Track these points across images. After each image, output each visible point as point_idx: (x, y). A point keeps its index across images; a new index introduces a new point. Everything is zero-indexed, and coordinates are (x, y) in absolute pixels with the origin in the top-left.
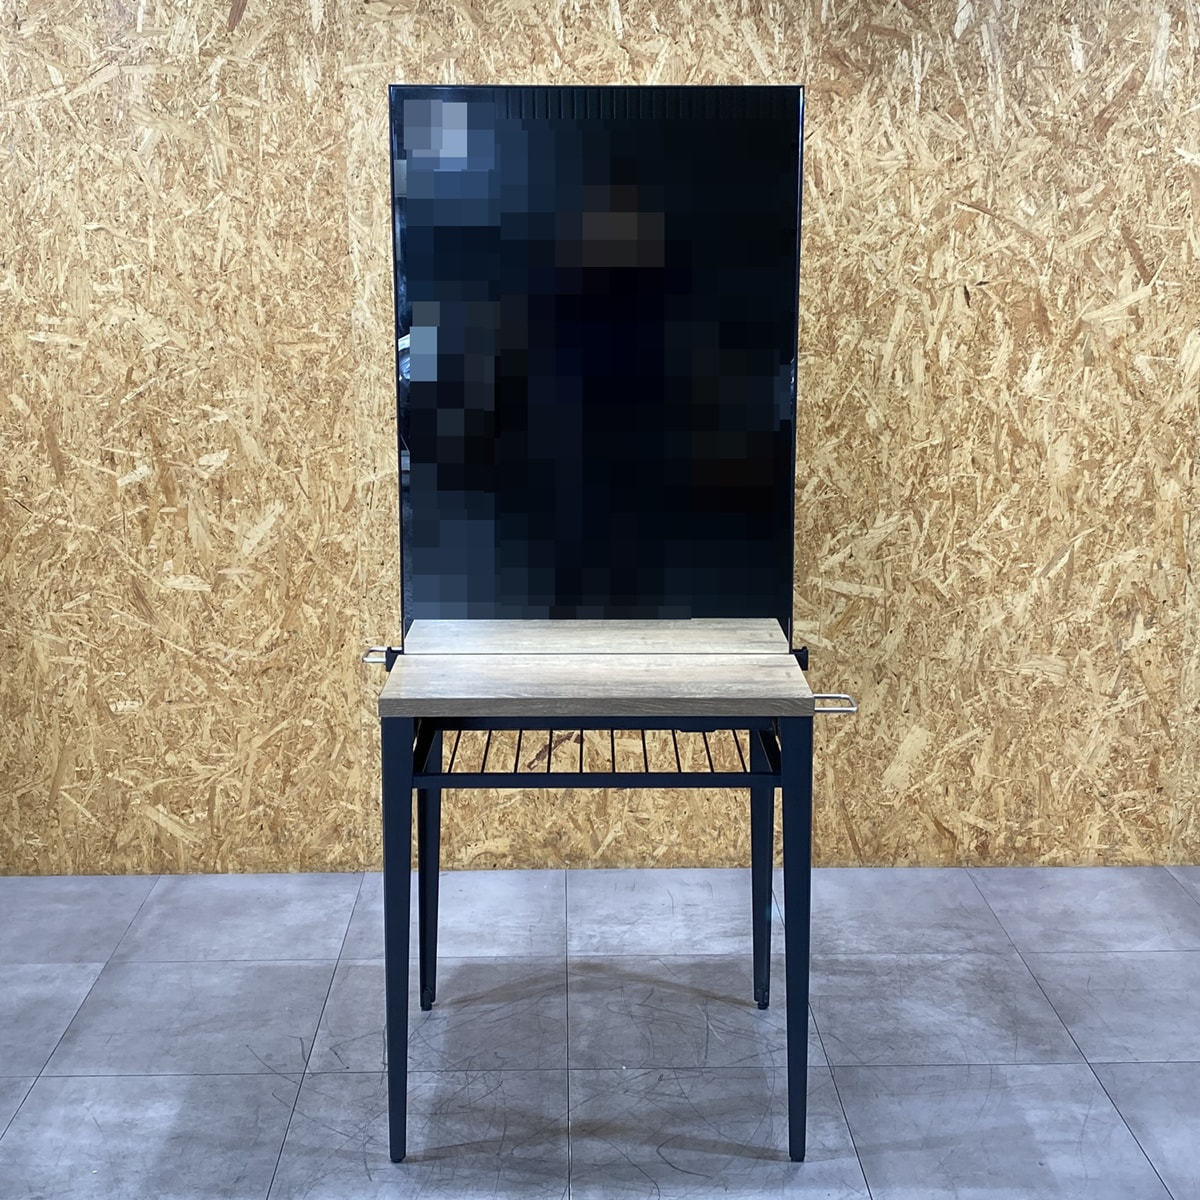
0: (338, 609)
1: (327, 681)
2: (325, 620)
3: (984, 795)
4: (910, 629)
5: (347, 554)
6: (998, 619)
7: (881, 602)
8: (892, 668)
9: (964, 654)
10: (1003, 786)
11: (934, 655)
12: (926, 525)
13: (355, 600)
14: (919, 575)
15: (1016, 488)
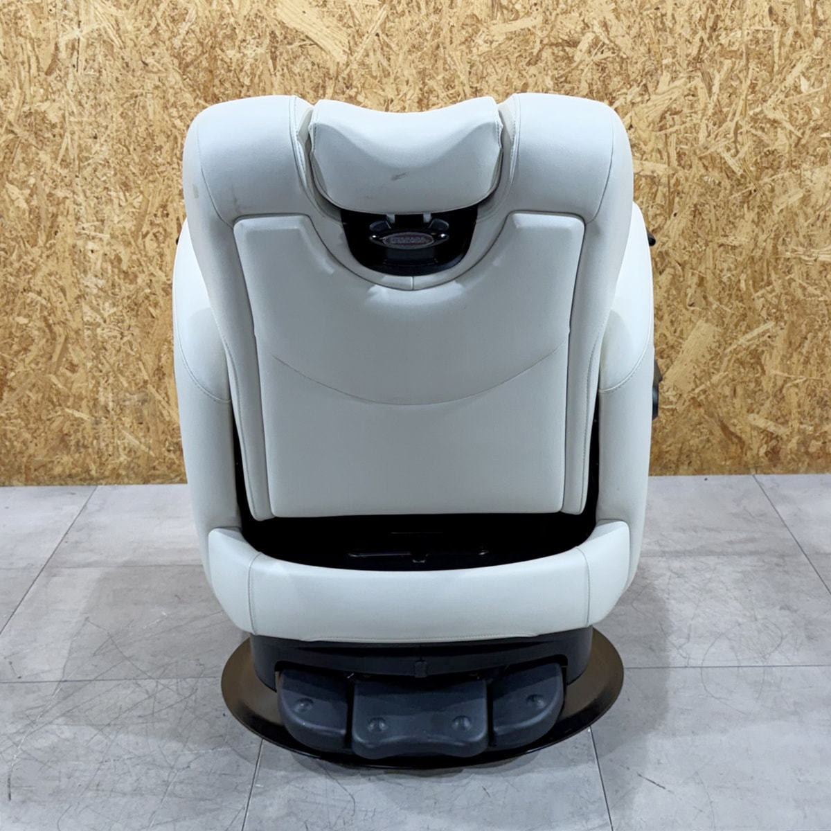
0: (47, 190)
1: (40, 275)
2: (34, 203)
3: (775, 396)
4: (696, 212)
5: (54, 126)
6: (795, 197)
7: (664, 180)
8: (675, 256)
9: (756, 239)
10: (797, 386)
11: (723, 240)
12: (715, 89)
13: (67, 180)
14: (706, 148)
15: (818, 42)
